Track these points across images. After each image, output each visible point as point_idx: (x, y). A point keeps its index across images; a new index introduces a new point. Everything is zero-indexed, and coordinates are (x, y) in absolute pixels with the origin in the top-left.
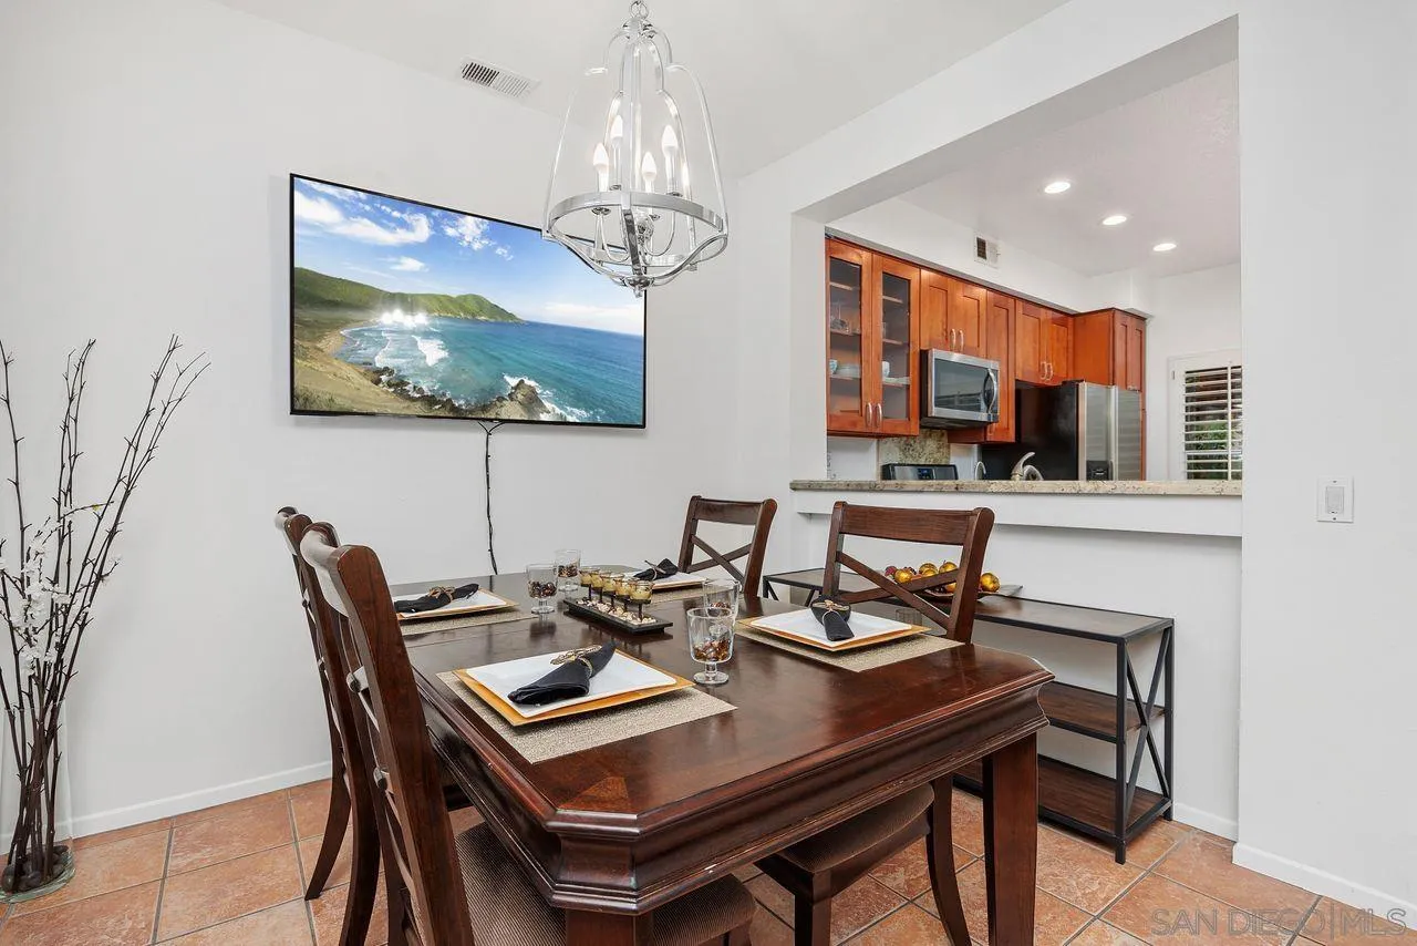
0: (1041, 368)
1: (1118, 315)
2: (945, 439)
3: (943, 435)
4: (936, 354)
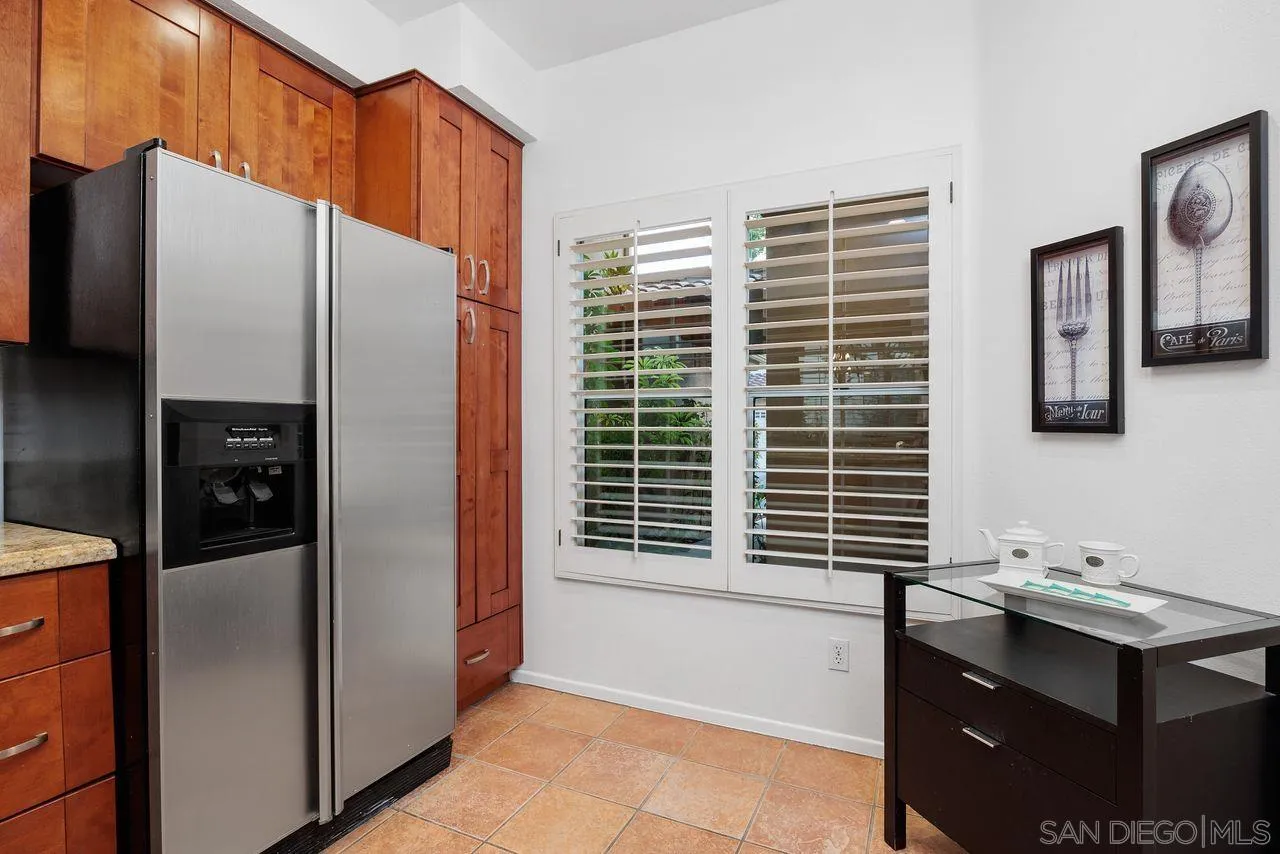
1: (429, 94)
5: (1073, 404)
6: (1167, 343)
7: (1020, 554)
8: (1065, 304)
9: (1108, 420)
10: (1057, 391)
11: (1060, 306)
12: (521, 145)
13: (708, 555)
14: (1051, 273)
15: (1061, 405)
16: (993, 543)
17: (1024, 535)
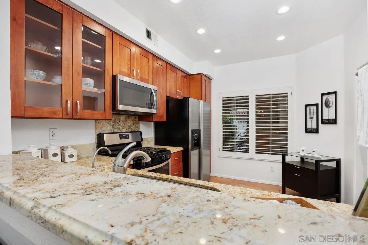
0: (177, 93)
1: (203, 76)
2: (137, 120)
3: (135, 118)
4: (120, 77)
5: (311, 129)
6: (324, 121)
7: (303, 151)
8: (310, 113)
9: (316, 131)
10: (309, 127)
11: (309, 114)
12: (211, 80)
13: (248, 152)
14: (308, 108)
15: (309, 129)
16: (299, 149)
17: (303, 148)
